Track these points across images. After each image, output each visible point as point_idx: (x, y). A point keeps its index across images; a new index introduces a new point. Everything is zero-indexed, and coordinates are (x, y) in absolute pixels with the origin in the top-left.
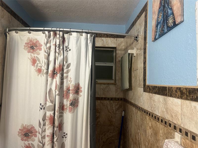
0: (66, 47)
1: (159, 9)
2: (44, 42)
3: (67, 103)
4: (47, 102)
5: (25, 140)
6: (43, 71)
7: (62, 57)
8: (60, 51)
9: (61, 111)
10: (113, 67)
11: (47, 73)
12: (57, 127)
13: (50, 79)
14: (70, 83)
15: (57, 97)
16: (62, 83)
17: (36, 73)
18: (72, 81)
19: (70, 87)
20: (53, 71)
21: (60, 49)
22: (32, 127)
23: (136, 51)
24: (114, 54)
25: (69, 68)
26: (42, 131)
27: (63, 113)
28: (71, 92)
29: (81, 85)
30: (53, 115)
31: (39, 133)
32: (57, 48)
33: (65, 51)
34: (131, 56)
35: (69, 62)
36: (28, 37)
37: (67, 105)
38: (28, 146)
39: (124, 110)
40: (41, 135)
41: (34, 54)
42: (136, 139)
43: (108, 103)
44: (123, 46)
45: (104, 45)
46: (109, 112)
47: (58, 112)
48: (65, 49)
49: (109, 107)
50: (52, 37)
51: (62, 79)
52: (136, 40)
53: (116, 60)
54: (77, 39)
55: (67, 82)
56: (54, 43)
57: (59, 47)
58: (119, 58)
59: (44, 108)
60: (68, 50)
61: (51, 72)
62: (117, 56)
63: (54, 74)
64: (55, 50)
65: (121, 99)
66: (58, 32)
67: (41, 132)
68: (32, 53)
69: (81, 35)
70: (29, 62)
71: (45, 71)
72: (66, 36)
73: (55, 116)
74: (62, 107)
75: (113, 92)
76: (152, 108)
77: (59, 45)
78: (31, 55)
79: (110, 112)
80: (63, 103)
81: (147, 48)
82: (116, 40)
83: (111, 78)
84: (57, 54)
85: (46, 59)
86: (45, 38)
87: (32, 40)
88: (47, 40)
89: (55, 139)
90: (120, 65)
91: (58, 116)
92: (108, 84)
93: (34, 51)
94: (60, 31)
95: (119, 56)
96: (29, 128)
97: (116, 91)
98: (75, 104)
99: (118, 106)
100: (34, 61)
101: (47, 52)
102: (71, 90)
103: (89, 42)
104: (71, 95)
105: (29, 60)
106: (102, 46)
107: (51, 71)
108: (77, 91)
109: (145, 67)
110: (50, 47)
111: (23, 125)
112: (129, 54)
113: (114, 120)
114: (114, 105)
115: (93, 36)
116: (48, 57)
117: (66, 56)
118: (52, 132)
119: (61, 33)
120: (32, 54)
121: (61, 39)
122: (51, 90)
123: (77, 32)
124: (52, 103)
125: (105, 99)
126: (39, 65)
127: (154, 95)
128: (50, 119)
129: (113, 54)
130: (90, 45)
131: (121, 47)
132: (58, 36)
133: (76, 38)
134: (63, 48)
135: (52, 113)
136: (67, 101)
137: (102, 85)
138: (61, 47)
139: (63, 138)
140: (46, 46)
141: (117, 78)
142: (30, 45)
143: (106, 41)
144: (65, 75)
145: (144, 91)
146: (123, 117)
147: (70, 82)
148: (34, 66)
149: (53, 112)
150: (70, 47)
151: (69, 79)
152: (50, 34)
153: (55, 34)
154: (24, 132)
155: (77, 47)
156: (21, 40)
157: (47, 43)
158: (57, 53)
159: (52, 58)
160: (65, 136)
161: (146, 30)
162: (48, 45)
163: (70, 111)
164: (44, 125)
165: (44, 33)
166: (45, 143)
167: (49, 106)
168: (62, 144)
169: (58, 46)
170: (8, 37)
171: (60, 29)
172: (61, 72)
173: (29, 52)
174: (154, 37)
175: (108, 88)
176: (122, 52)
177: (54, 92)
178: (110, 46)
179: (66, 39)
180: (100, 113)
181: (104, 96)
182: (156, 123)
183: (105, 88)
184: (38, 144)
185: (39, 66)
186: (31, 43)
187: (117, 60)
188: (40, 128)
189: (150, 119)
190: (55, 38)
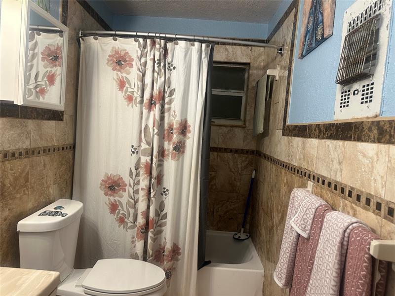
0: (169, 64)
1: (311, 9)
2: (137, 56)
3: (169, 147)
4: (142, 144)
5: (111, 195)
6: (135, 99)
7: (163, 79)
8: (160, 70)
9: (161, 158)
10: (243, 98)
11: (142, 102)
12: (155, 179)
13: (145, 111)
14: (173, 118)
15: (156, 138)
16: (162, 118)
17: (125, 102)
18: (176, 116)
19: (174, 124)
20: (149, 99)
21: (160, 67)
22: (120, 178)
23: (279, 72)
24: (246, 76)
25: (173, 97)
26: (134, 183)
27: (163, 161)
28: (174, 131)
29: (190, 122)
30: (150, 162)
31: (130, 185)
32: (156, 65)
33: (167, 70)
34: (271, 81)
35: (173, 87)
36: (112, 46)
37: (168, 150)
38: (113, 203)
39: (255, 170)
40: (133, 189)
41: (122, 73)
42: (268, 206)
43: (230, 157)
44: (261, 61)
45: (229, 58)
46: (231, 170)
47: (156, 158)
48: (167, 67)
49: (231, 164)
50: (149, 48)
51: (162, 112)
52: (281, 53)
53: (248, 86)
54: (186, 51)
55: (169, 116)
56: (152, 57)
57: (159, 64)
58: (253, 83)
59: (137, 152)
60: (172, 68)
61: (147, 101)
62: (251, 79)
63: (151, 104)
64: (152, 69)
65: (252, 152)
66: (159, 40)
67: (132, 185)
68: (119, 71)
69: (191, 44)
70: (115, 86)
71: (139, 99)
72: (169, 45)
73: (153, 162)
74: (162, 153)
75: (239, 140)
76: (289, 157)
77: (159, 60)
78: (117, 74)
79: (233, 172)
80: (163, 147)
81: (292, 67)
82: (251, 50)
83: (237, 116)
84: (156, 74)
85: (140, 81)
86: (138, 49)
87: (119, 51)
88: (142, 52)
89: (152, 195)
90: (254, 96)
91: (157, 164)
92: (232, 126)
93: (121, 68)
94: (161, 38)
95: (254, 79)
96: (116, 179)
97: (245, 138)
98: (180, 148)
99: (247, 162)
100: (122, 84)
101: (141, 71)
102: (176, 129)
103: (203, 56)
104: (175, 136)
105: (114, 81)
106: (226, 60)
107: (147, 99)
108: (183, 130)
109: (288, 99)
110: (145, 63)
111: (106, 174)
112: (268, 76)
113: (238, 184)
114: (240, 161)
115: (210, 47)
116: (143, 78)
117: (169, 78)
118: (148, 184)
119: (163, 42)
120: (119, 73)
121: (162, 51)
122: (146, 127)
123: (186, 40)
124: (149, 146)
125: (226, 150)
126: (130, 90)
127: (293, 138)
128: (146, 167)
129: (244, 75)
130: (204, 61)
131: (258, 63)
132: (157, 46)
133: (184, 50)
134: (165, 65)
135: (148, 159)
136: (169, 144)
137: (222, 127)
138: (162, 64)
139: (162, 195)
140: (140, 61)
141: (248, 117)
142: (116, 58)
143: (233, 51)
144: (166, 106)
145: (283, 135)
146: (253, 179)
147: (173, 116)
148: (122, 91)
149: (150, 157)
150: (175, 63)
151: (172, 113)
152: (145, 41)
153: (154, 44)
154: (108, 184)
155: (185, 65)
156: (103, 50)
157: (142, 56)
158: (156, 72)
159: (148, 80)
160: (165, 192)
161: (294, 39)
162: (143, 60)
163: (173, 158)
164: (137, 175)
165: (136, 41)
166: (138, 200)
167: (145, 149)
168: (161, 203)
169: (157, 62)
170: (82, 46)
171: (161, 35)
172: (161, 102)
173: (114, 69)
174: (301, 53)
175: (232, 132)
176: (260, 72)
177: (151, 130)
178: (240, 60)
179: (169, 52)
180: (216, 172)
181: (224, 146)
182: (291, 176)
183: (226, 132)
184: (128, 200)
185: (130, 92)
186: (117, 56)
187: (250, 87)
188: (131, 179)
189: (286, 173)
190: (153, 50)
